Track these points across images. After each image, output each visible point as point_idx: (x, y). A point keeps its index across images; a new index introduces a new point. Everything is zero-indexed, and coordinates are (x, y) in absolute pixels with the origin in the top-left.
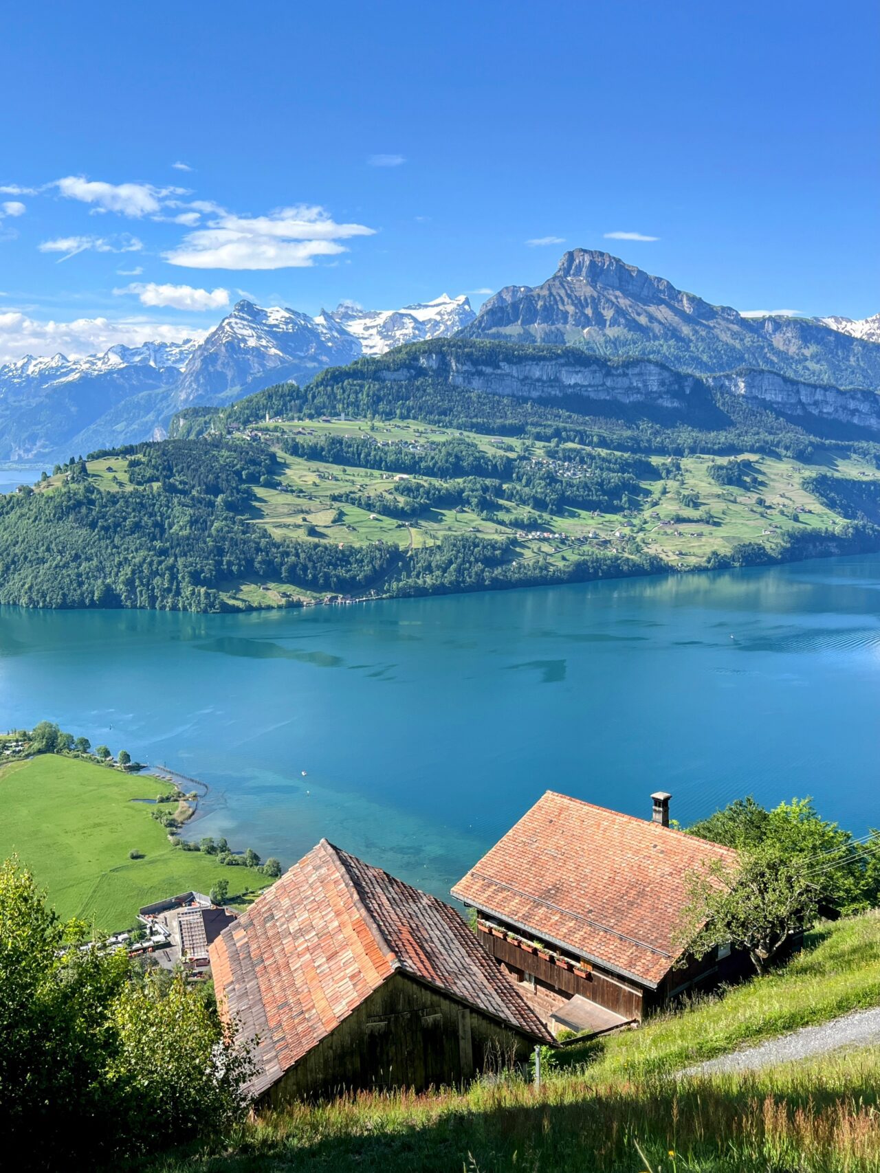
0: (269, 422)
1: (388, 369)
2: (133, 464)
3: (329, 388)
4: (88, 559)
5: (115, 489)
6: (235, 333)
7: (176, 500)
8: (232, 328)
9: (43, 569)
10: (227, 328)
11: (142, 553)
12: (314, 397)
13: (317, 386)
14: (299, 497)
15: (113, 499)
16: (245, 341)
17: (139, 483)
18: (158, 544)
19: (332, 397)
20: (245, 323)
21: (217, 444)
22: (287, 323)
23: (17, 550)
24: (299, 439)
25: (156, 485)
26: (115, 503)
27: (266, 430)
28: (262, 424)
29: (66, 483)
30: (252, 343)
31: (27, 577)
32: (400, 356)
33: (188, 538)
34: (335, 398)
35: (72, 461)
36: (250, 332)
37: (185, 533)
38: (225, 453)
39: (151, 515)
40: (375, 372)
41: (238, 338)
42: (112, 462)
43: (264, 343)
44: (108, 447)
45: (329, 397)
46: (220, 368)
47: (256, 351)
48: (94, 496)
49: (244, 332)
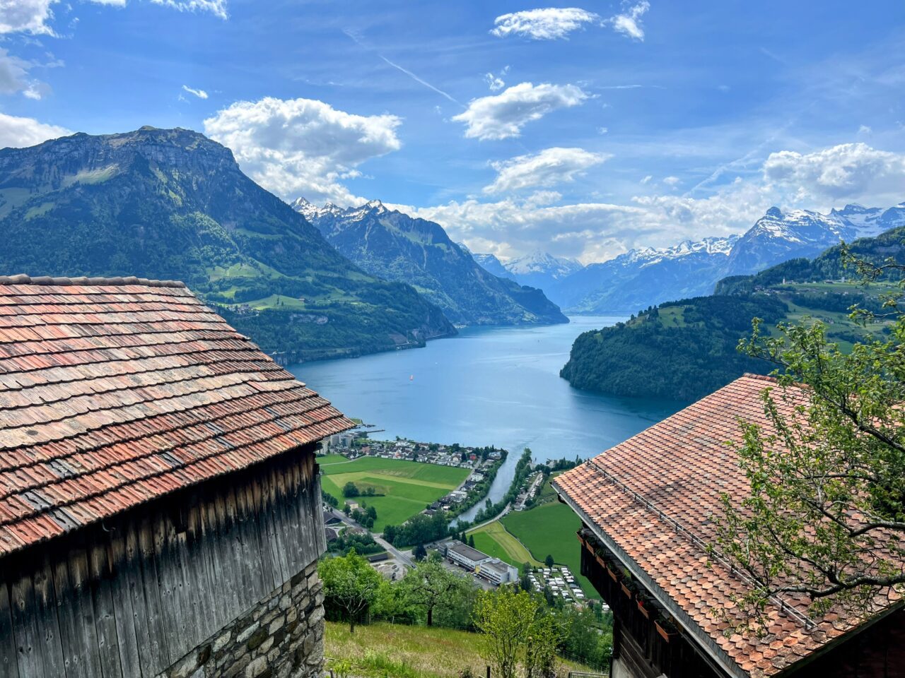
0: (784, 283)
1: (882, 245)
2: (686, 311)
3: (833, 260)
4: (655, 367)
5: (674, 326)
6: (766, 229)
7: (714, 334)
8: (764, 225)
9: (627, 372)
10: (761, 226)
11: (689, 366)
12: (821, 266)
13: (824, 258)
15: (671, 332)
16: (772, 233)
17: (689, 322)
18: (701, 361)
19: (836, 266)
20: (774, 222)
21: (745, 298)
22: (804, 220)
23: (613, 360)
24: (807, 295)
25: (701, 324)
26: (674, 334)
27: (781, 289)
28: (780, 285)
29: (644, 321)
30: (778, 234)
31: (617, 376)
32: (893, 235)
34: (838, 266)
35: (650, 308)
36: (777, 227)
37: (720, 354)
38: (751, 304)
39: (698, 342)
40: (871, 248)
41: (768, 232)
42: (675, 309)
43: (786, 234)
44: (672, 300)
45: (833, 266)
46: (753, 252)
47: (780, 240)
48: (660, 329)
49: (773, 228)
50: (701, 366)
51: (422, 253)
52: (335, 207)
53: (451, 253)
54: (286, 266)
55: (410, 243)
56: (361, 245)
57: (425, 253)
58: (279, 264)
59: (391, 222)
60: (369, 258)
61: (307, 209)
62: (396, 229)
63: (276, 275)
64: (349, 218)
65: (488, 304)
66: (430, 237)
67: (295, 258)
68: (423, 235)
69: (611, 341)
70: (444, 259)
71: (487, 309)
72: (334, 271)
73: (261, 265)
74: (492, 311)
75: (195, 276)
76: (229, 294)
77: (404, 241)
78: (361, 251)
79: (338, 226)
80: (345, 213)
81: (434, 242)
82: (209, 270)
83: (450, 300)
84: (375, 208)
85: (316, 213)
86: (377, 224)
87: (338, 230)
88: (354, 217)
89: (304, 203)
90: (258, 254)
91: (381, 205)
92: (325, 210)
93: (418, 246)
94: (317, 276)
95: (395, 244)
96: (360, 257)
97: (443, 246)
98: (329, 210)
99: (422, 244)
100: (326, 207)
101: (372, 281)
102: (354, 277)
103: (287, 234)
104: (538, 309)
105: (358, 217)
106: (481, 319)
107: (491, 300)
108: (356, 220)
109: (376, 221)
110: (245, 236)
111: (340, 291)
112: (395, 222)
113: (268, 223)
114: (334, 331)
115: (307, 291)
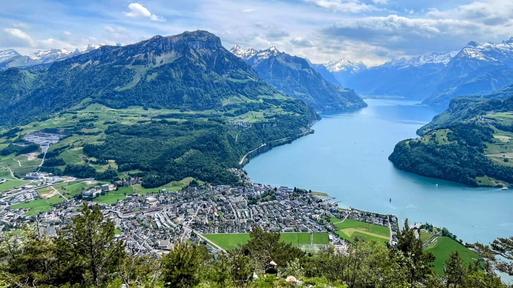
2: (448, 134)
5: (444, 143)
6: (467, 53)
7: (463, 148)
8: (466, 51)
9: (425, 165)
10: (465, 51)
11: (453, 165)
12: (508, 104)
13: (509, 100)
14: (501, 147)
15: (443, 147)
16: (470, 55)
17: (450, 141)
18: (458, 162)
20: (472, 49)
21: (474, 125)
22: (488, 48)
24: (502, 123)
25: (456, 142)
26: (445, 148)
29: (430, 140)
30: (473, 56)
31: (420, 167)
33: (466, 161)
36: (473, 52)
38: (477, 130)
39: (456, 152)
41: (468, 55)
42: (442, 132)
43: (478, 56)
46: (460, 66)
47: (474, 59)
48: (438, 145)
49: (471, 52)
50: (458, 165)
51: (297, 74)
52: (253, 50)
53: (311, 73)
54: (251, 95)
55: (291, 69)
56: (269, 71)
57: (299, 74)
58: (248, 94)
60: (273, 78)
61: (239, 51)
62: (284, 62)
63: (249, 101)
64: (260, 56)
65: (330, 99)
66: (300, 65)
67: (253, 90)
68: (297, 64)
69: (416, 149)
70: (308, 76)
71: (330, 102)
72: (270, 95)
73: (241, 96)
74: (331, 102)
75: (217, 104)
76: (232, 112)
77: (288, 68)
78: (269, 74)
79: (256, 61)
80: (258, 53)
81: (302, 68)
82: (221, 100)
83: (312, 98)
84: (273, 50)
85: (245, 54)
86: (276, 60)
87: (256, 63)
88: (263, 56)
89: (238, 48)
90: (239, 90)
91: (275, 49)
92: (248, 52)
93: (295, 71)
94: (264, 99)
95: (285, 71)
96: (269, 78)
97: (307, 70)
99: (297, 69)
100: (249, 50)
101: (286, 99)
102: (277, 97)
103: (248, 78)
104: (353, 100)
105: (265, 56)
106: (327, 107)
107: (331, 97)
108: (265, 58)
109: (275, 59)
110: (232, 82)
111: (275, 106)
112: (283, 58)
113: (240, 73)
114: (280, 130)
115: (262, 107)
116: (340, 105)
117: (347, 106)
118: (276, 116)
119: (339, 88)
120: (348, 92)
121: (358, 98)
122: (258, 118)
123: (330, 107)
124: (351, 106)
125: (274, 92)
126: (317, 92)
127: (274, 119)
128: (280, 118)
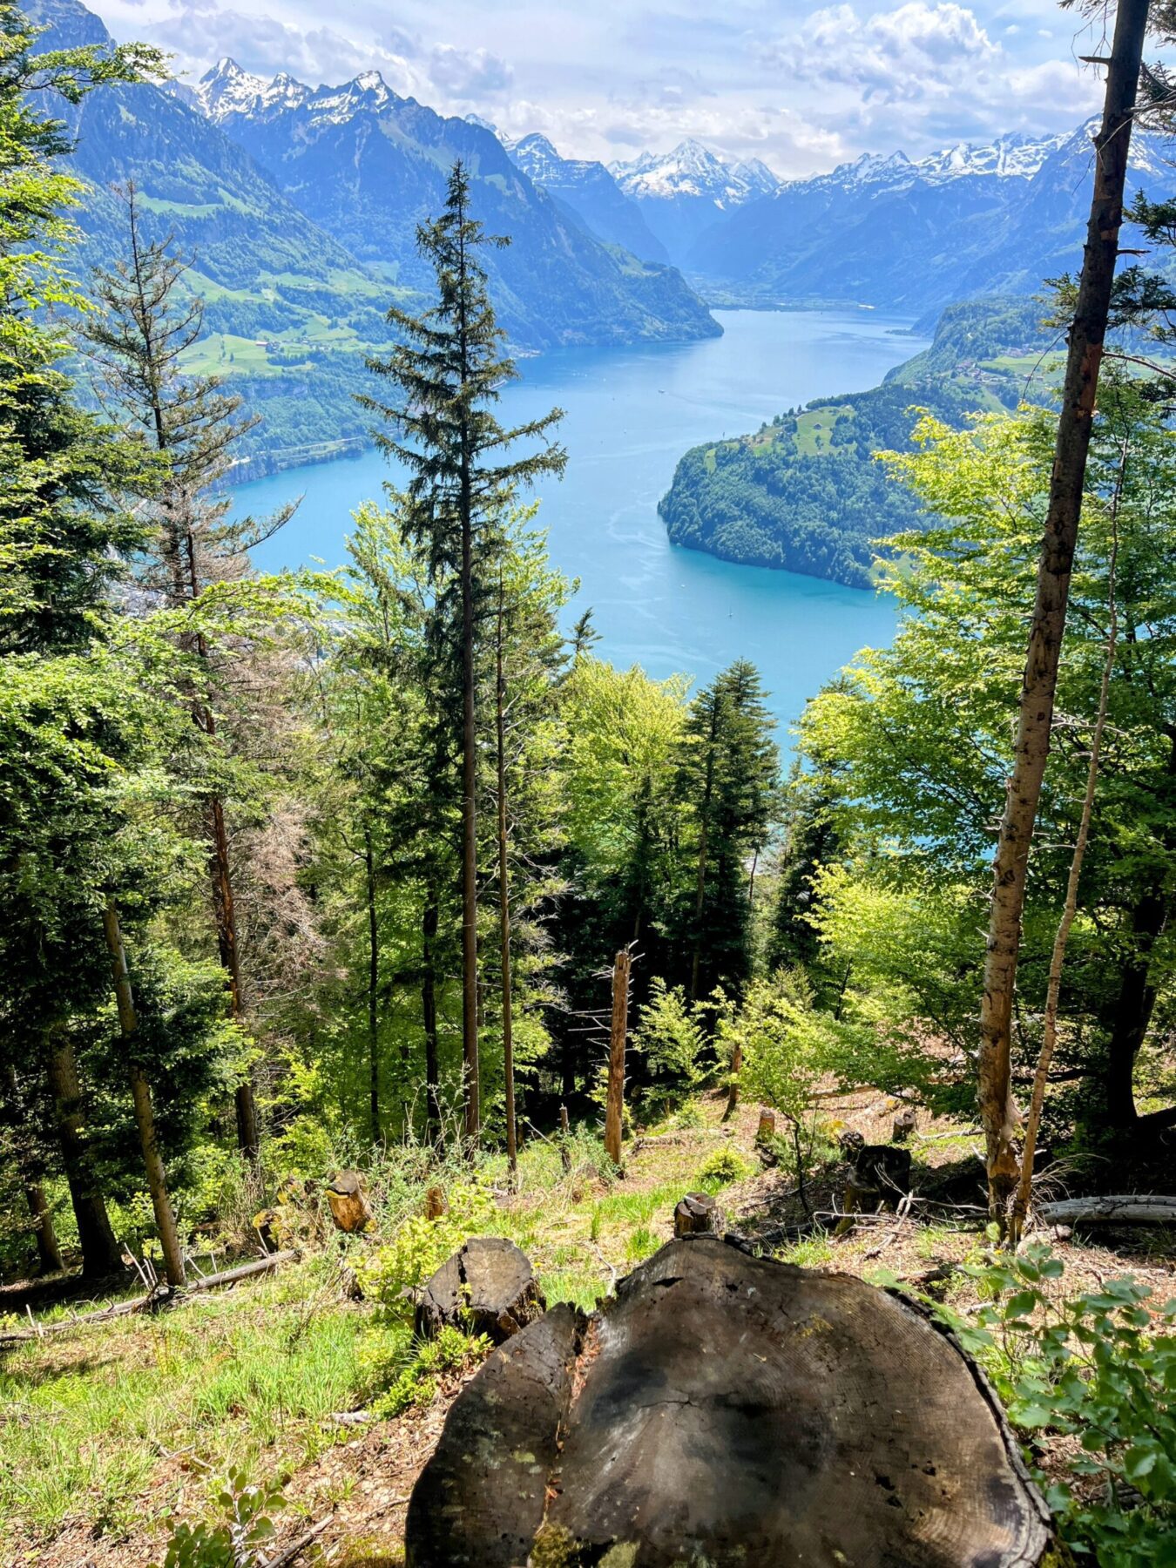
0: (1005, 359)
2: (840, 420)
5: (813, 452)
9: (737, 526)
10: (1089, 133)
11: (817, 522)
15: (805, 465)
17: (836, 445)
18: (834, 515)
23: (722, 505)
25: (852, 448)
29: (775, 441)
31: (724, 531)
33: (859, 511)
35: (792, 410)
39: (838, 482)
42: (825, 415)
46: (1067, 188)
48: (791, 458)
52: (294, 82)
53: (515, 196)
54: (227, 270)
56: (349, 179)
58: (214, 267)
59: (402, 127)
60: (364, 207)
61: (239, 84)
62: (411, 141)
63: (215, 293)
64: (321, 112)
65: (581, 305)
66: (476, 160)
67: (238, 251)
68: (462, 156)
69: (727, 471)
70: (501, 209)
71: (579, 314)
72: (308, 273)
74: (585, 318)
77: (427, 171)
78: (348, 191)
79: (299, 132)
80: (313, 97)
81: (484, 171)
83: (513, 298)
84: (370, 89)
85: (259, 97)
86: (376, 131)
87: (302, 142)
88: (331, 110)
89: (232, 72)
91: (382, 82)
92: (274, 91)
94: (281, 290)
95: (411, 177)
96: (347, 205)
97: (501, 180)
98: (282, 89)
100: (276, 84)
101: (373, 294)
102: (342, 284)
103: (220, 201)
104: (669, 309)
105: (338, 110)
106: (567, 333)
107: (586, 295)
108: (336, 120)
109: (375, 126)
110: (149, 211)
111: (325, 320)
112: (409, 126)
113: (185, 178)
114: (320, 410)
115: (267, 321)
116: (618, 330)
117: (645, 333)
118: (314, 357)
119: (625, 263)
120: (655, 280)
121: (689, 302)
122: (244, 362)
123: (580, 335)
124: (657, 332)
125: (331, 263)
126: (535, 273)
127: (309, 366)
128: (330, 364)
